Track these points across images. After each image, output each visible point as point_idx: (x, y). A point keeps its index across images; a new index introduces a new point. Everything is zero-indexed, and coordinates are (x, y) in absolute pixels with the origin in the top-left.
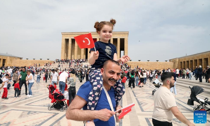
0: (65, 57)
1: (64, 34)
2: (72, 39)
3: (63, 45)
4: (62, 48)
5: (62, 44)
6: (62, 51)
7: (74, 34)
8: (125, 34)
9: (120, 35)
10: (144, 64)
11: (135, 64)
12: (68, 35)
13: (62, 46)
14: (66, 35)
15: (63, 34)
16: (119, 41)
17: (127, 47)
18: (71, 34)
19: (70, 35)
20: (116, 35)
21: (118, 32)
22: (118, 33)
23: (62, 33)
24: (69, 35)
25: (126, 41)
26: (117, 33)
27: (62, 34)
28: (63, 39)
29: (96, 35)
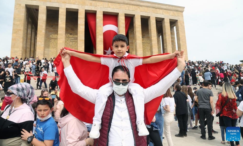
0: (24, 55)
2: (47, 7)
3: (18, 23)
4: (15, 32)
5: (14, 19)
6: (14, 40)
8: (177, 11)
9: (169, 11)
13: (14, 24)
20: (161, 11)
21: (166, 5)
22: (165, 7)
25: (181, 25)
28: (20, 5)
29: (118, 5)
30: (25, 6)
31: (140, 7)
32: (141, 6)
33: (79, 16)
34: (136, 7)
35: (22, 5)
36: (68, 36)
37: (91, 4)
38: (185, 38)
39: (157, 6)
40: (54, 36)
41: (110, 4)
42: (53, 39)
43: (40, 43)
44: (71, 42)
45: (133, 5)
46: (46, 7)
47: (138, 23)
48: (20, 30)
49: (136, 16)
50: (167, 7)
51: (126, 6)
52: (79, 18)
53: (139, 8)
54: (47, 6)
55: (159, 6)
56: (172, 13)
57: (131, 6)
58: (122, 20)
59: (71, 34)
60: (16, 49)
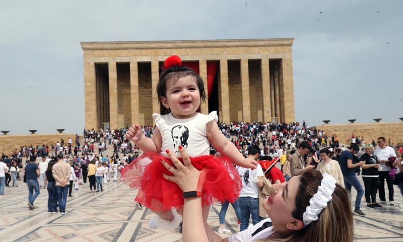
1: (89, 47)
2: (117, 64)
3: (89, 84)
4: (87, 94)
5: (85, 80)
6: (87, 103)
7: (125, 46)
8: (282, 45)
9: (269, 48)
10: (373, 129)
11: (346, 130)
12: (106, 52)
13: (85, 86)
14: (96, 52)
15: (85, 46)
16: (268, 67)
17: (292, 85)
18: (116, 46)
19: (112, 52)
20: (257, 49)
21: (264, 40)
22: (262, 43)
23: (82, 43)
24: (107, 49)
25: (288, 66)
26: (258, 43)
27: (84, 49)
28: (89, 64)
29: (197, 50)
30: (93, 64)
31: (228, 49)
32: (229, 47)
33: (152, 70)
34: (221, 49)
35: (91, 64)
36: (142, 90)
37: (165, 53)
38: (292, 83)
39: (250, 43)
40: (126, 91)
41: (188, 50)
42: (125, 94)
43: (113, 105)
44: (146, 96)
45: (217, 47)
46: (115, 64)
47: (224, 70)
48: (92, 92)
49: (221, 62)
50: (267, 43)
51: (208, 50)
52: (152, 73)
53: (226, 49)
54: (117, 61)
55: (254, 43)
56: (273, 49)
57: (215, 49)
58: (203, 69)
59: (145, 87)
60: (90, 113)
